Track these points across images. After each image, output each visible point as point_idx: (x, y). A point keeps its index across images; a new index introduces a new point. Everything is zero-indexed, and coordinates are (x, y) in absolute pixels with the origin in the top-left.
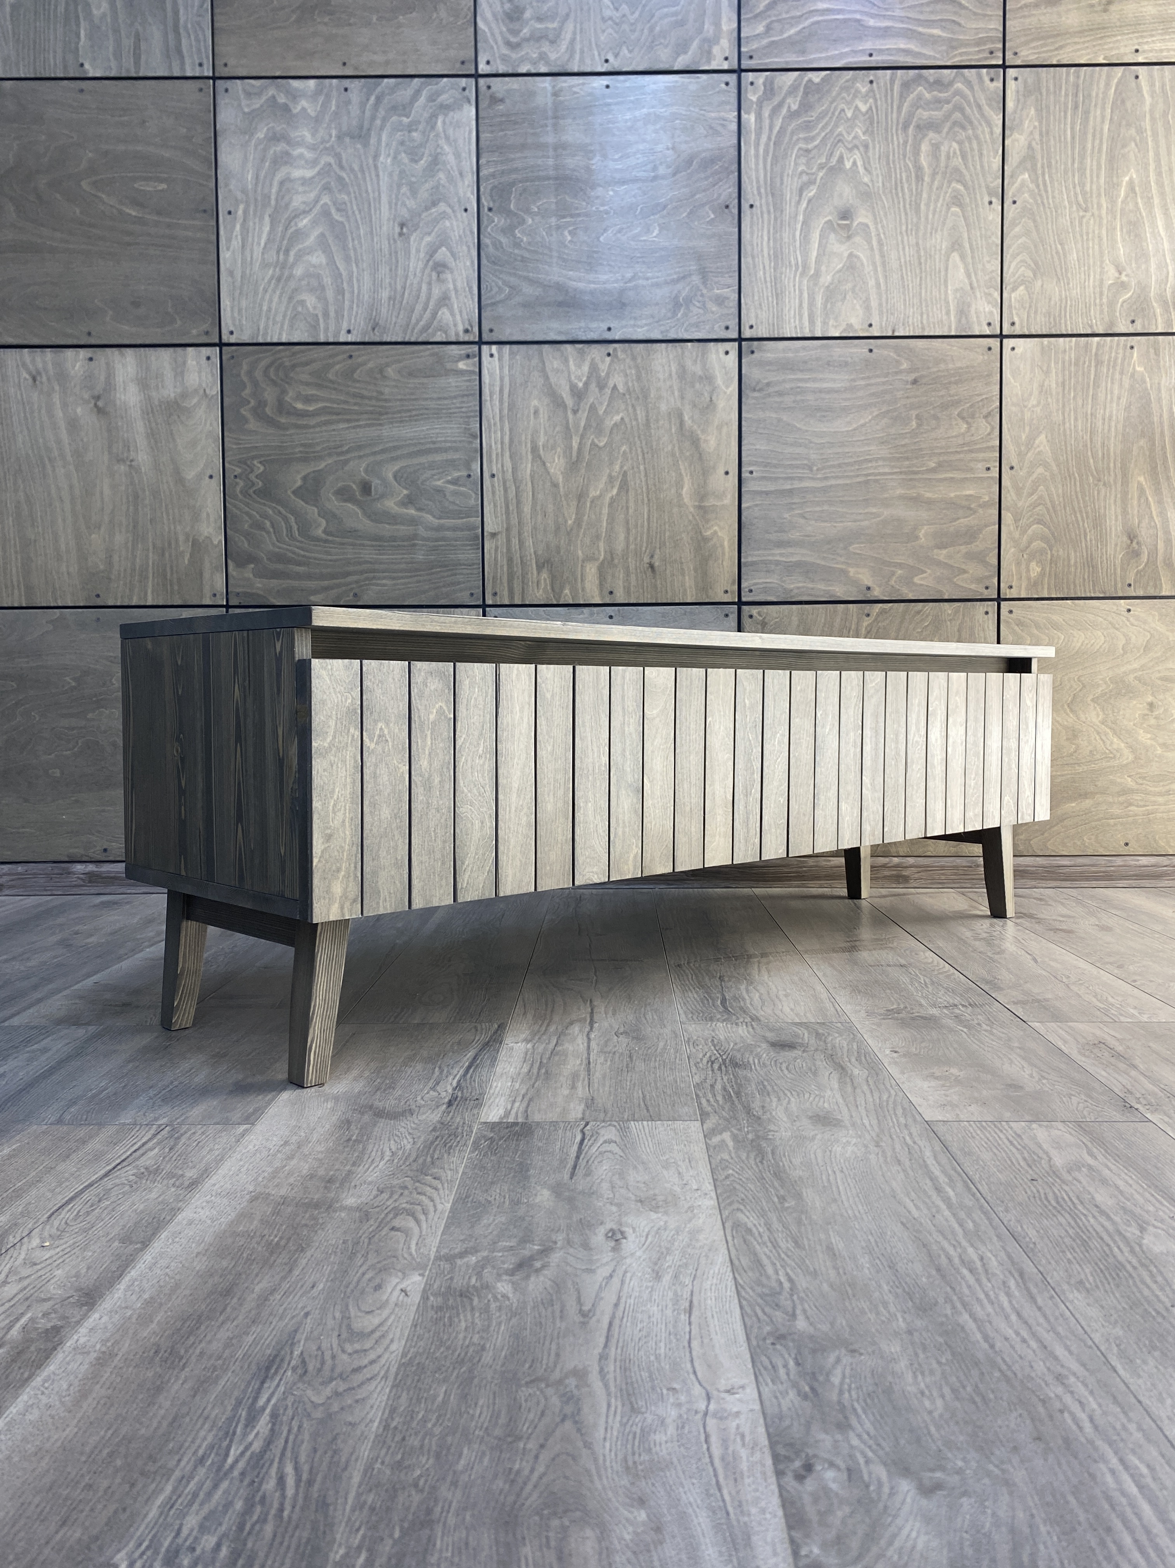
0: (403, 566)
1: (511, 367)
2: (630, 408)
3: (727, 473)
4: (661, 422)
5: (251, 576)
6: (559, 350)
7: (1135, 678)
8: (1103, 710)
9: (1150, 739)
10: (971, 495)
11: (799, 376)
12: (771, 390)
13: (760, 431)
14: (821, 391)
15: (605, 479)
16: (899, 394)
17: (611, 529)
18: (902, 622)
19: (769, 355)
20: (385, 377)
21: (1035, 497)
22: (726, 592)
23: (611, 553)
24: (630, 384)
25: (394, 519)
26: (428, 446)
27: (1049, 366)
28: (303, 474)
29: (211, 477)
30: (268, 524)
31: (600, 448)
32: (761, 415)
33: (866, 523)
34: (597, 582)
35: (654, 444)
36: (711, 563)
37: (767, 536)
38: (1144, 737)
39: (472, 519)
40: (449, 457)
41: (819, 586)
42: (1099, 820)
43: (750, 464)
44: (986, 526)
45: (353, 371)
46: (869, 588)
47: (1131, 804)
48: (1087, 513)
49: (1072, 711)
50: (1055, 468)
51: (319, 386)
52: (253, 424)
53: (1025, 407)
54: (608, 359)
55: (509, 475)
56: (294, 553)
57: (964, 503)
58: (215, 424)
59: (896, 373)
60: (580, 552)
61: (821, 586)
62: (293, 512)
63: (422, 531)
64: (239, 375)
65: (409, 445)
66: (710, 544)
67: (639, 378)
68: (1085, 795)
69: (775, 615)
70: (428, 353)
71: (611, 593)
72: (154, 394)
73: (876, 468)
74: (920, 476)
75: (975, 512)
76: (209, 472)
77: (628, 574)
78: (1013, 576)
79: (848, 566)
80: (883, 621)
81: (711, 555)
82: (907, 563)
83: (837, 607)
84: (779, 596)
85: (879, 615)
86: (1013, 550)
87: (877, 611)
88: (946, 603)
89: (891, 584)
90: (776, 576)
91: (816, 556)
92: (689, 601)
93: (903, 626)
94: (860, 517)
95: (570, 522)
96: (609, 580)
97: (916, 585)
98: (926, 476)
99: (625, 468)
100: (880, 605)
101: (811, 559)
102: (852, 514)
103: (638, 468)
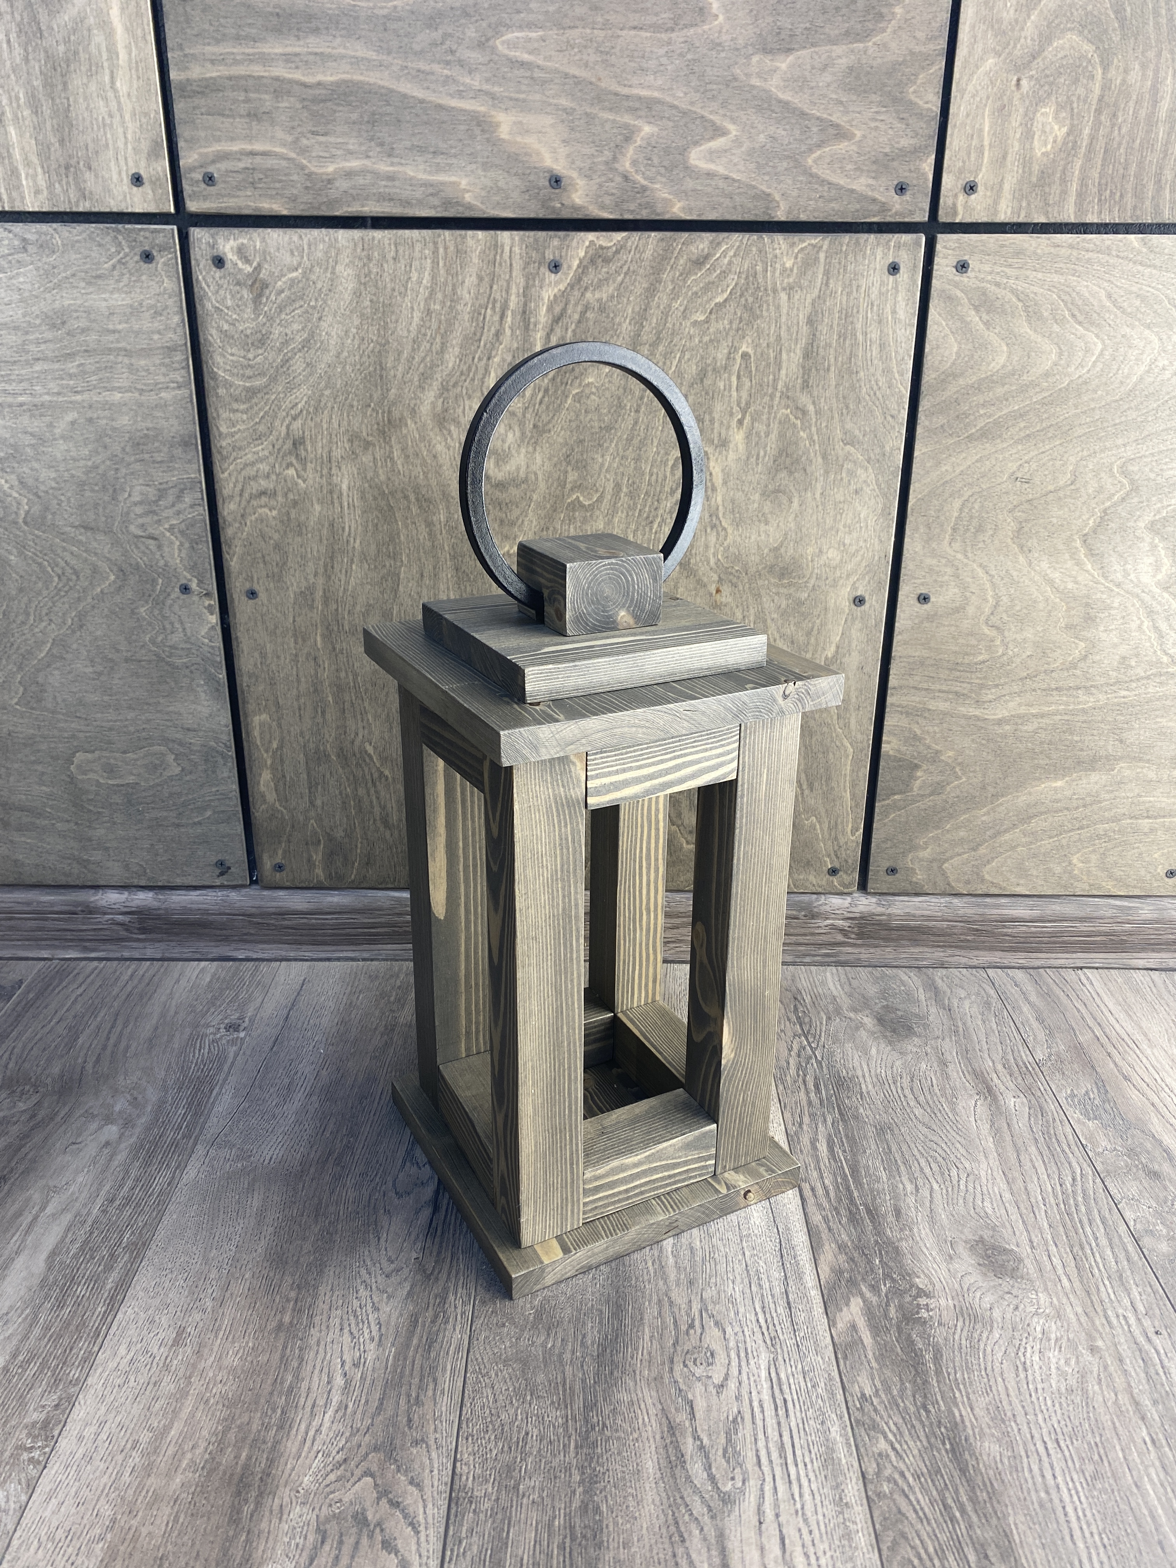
18: (651, 291)
36: (77, 81)
41: (410, 171)
42: (1115, 819)
46: (556, 181)
49: (1091, 553)
61: (415, 170)
66: (66, 16)
68: (1091, 764)
69: (288, 259)
78: (980, 150)
79: (494, 106)
80: (599, 286)
81: (76, 53)
82: (668, 99)
83: (465, 237)
84: (294, 199)
85: (586, 268)
86: (991, 62)
87: (582, 254)
88: (780, 240)
89: (621, 169)
90: (280, 134)
91: (395, 68)
92: (31, 205)
93: (654, 304)
97: (695, 174)
100: (591, 236)
101: (380, 79)
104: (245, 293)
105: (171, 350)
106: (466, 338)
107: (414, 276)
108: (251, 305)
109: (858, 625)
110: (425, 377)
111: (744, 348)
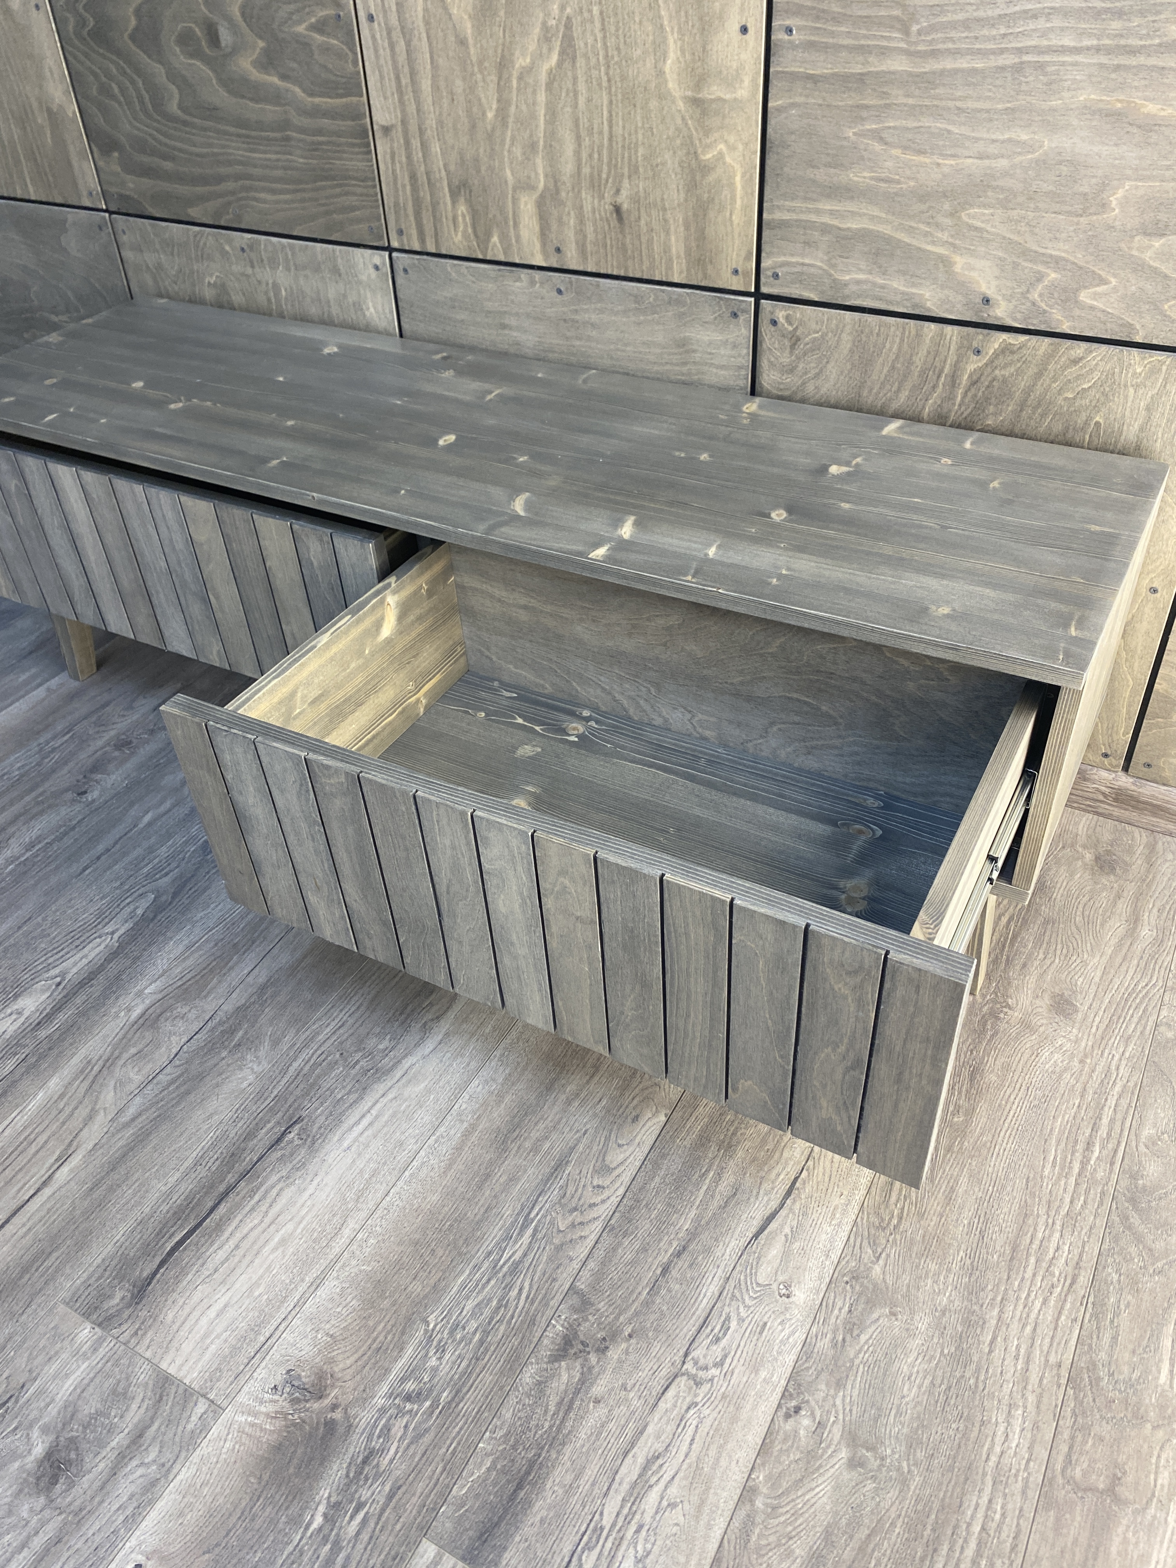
0: (279, 173)
3: (744, 30)
5: (119, 169)
15: (537, 30)
17: (551, 135)
18: (1039, 375)
23: (555, 180)
25: (256, 92)
30: (115, 88)
33: (1003, 163)
34: (537, 227)
36: (711, 214)
37: (810, 173)
39: (355, 100)
41: (895, 285)
46: (987, 301)
55: (394, 20)
56: (156, 139)
60: (509, 173)
61: (898, 284)
62: (138, 71)
63: (293, 116)
66: (711, 178)
69: (814, 326)
71: (558, 250)
73: (1044, 34)
74: (1141, 60)
77: (581, 220)
79: (954, 252)
80: (1005, 367)
81: (713, 199)
82: (1072, 259)
83: (922, 327)
84: (822, 292)
85: (998, 355)
87: (996, 346)
88: (1135, 354)
89: (1031, 298)
90: (820, 255)
91: (896, 224)
92: (676, 280)
93: (1040, 383)
94: (992, 149)
95: (490, 115)
96: (554, 227)
97: (1082, 306)
98: (1152, 61)
99: (569, 10)
100: (1004, 336)
101: (886, 229)
102: (977, 140)
103: (590, 11)
104: (787, 343)
105: (740, 368)
106: (914, 386)
107: (888, 345)
108: (788, 350)
109: (1150, 605)
111: (1097, 419)
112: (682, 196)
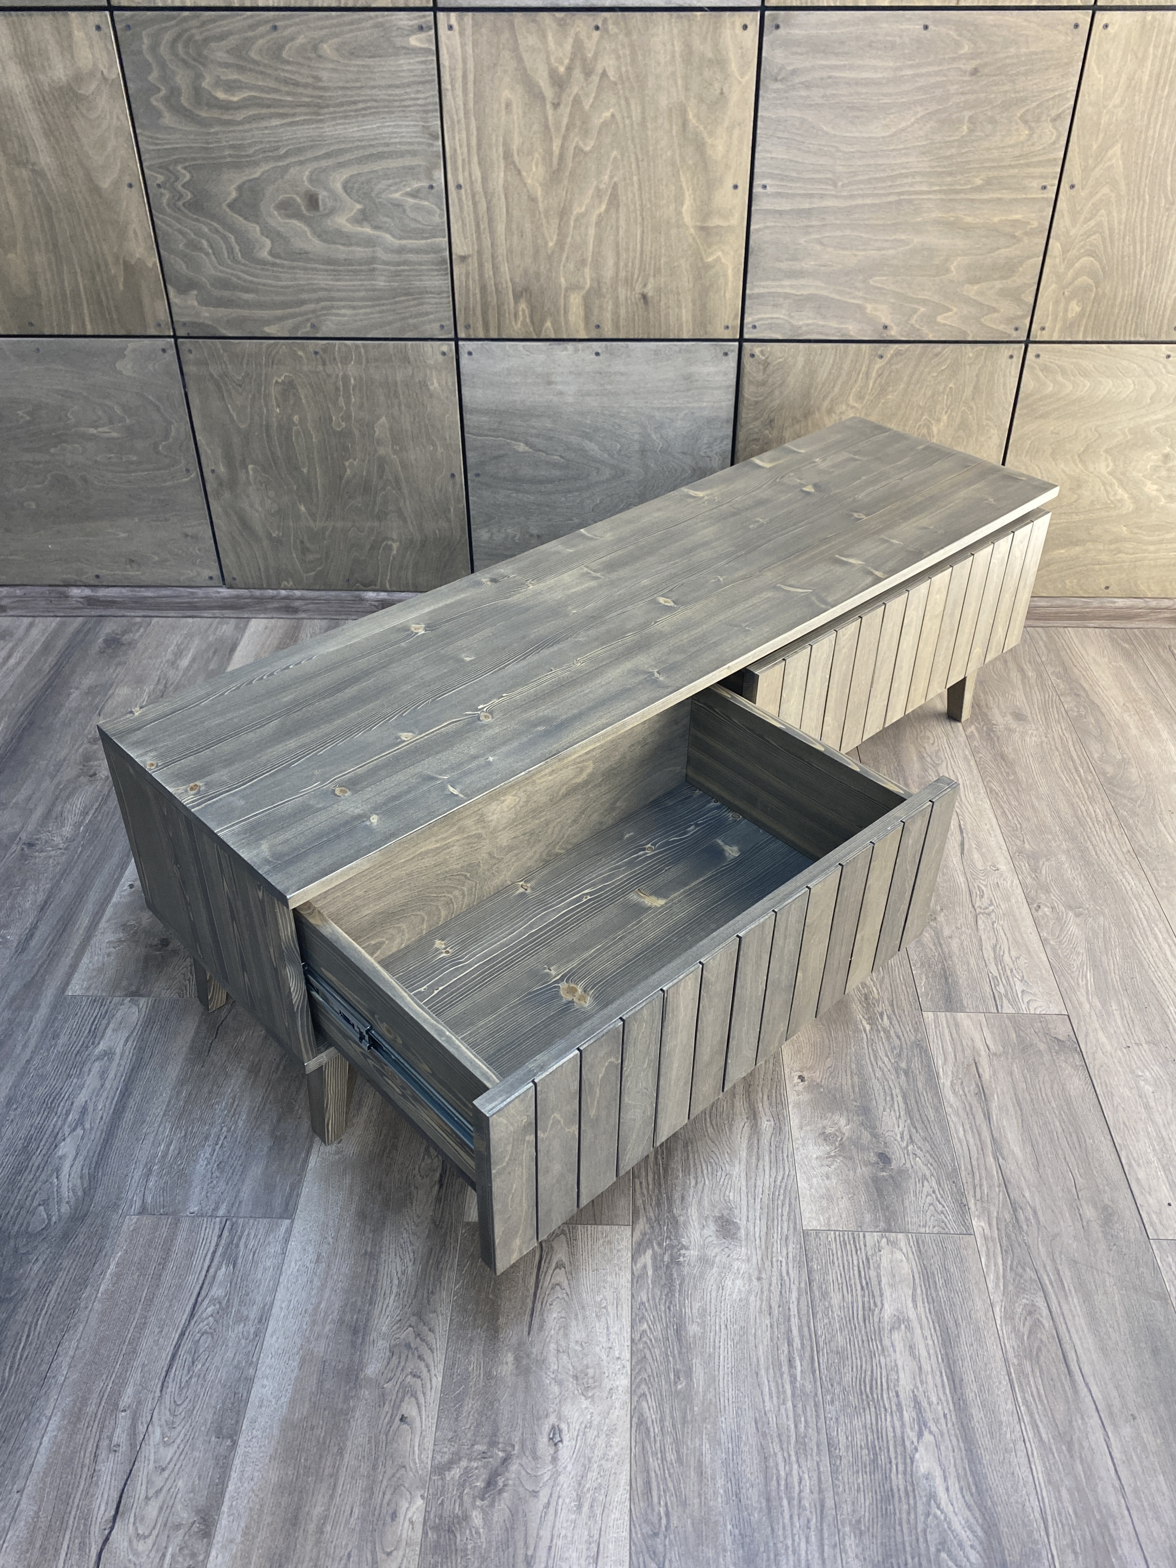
0: (362, 294)
1: (475, 44)
2: (623, 102)
3: (736, 187)
4: (660, 121)
5: (196, 303)
6: (534, 21)
7: (1157, 429)
8: (1114, 461)
9: (1157, 490)
10: (1018, 221)
11: (833, 61)
12: (797, 80)
13: (780, 134)
14: (857, 83)
15: (591, 192)
16: (953, 89)
18: (917, 365)
19: (797, 31)
20: (320, 57)
21: (1092, 223)
22: (727, 327)
23: (598, 281)
24: (623, 69)
25: (347, 239)
26: (381, 149)
27: (1146, 51)
28: (237, 184)
29: (130, 186)
30: (205, 243)
31: (586, 154)
32: (782, 113)
33: (891, 252)
34: (582, 313)
35: (651, 148)
36: (711, 294)
37: (777, 265)
38: (1151, 488)
39: (437, 240)
40: (407, 163)
41: (831, 324)
42: (1085, 565)
43: (764, 176)
44: (1029, 258)
45: (281, 48)
46: (886, 327)
47: (1120, 552)
48: (1148, 243)
49: (1081, 461)
50: (1123, 187)
51: (241, 69)
52: (168, 119)
53: (1105, 107)
54: (596, 34)
55: (478, 187)
56: (239, 278)
57: (1008, 229)
58: (122, 117)
59: (954, 59)
60: (563, 280)
61: (834, 324)
62: (232, 229)
63: (381, 254)
64: (140, 52)
65: (357, 148)
66: (712, 272)
67: (634, 61)
68: (1076, 543)
69: (779, 355)
70: (370, 23)
71: (598, 327)
72: (41, 77)
73: (911, 185)
74: (962, 196)
75: (1019, 240)
76: (127, 179)
77: (617, 305)
78: (1048, 316)
79: (866, 302)
80: (897, 364)
81: (713, 285)
82: (931, 299)
83: (848, 347)
84: (785, 334)
85: (893, 357)
86: (1054, 286)
87: (892, 352)
88: (968, 345)
89: (911, 323)
90: (784, 311)
91: (831, 289)
92: (685, 337)
93: (917, 370)
94: (886, 245)
95: (551, 244)
96: (596, 311)
97: (939, 324)
98: (969, 196)
99: (615, 179)
100: (896, 346)
101: (825, 293)
102: (877, 240)
103: (631, 179)
104: (761, 367)
105: (728, 387)
106: (843, 382)
107: (827, 360)
108: (762, 371)
110: (825, 397)
111: (951, 385)
112: (691, 285)
